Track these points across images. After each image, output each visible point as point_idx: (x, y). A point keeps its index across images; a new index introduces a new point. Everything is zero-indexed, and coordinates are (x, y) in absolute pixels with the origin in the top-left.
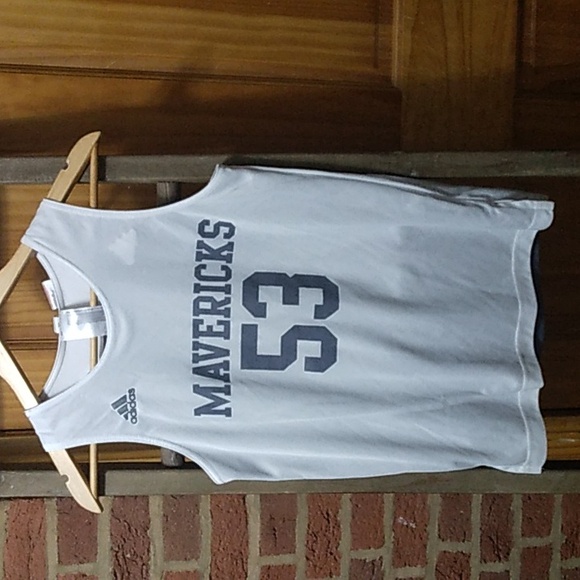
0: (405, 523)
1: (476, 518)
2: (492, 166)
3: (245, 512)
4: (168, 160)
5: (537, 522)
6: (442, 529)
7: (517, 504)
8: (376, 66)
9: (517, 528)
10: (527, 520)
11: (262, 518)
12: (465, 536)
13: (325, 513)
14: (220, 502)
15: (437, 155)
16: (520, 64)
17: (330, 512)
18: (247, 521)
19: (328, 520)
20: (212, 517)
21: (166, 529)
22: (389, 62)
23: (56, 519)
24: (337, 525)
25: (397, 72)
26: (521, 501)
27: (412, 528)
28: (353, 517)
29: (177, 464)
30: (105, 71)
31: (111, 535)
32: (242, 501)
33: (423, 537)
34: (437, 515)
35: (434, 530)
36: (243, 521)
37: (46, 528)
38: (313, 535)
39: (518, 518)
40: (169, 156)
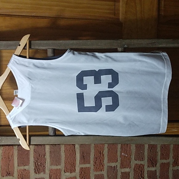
0: (124, 155)
1: (146, 153)
2: (150, 44)
3: (75, 151)
4: (50, 42)
5: (165, 155)
6: (136, 157)
7: (159, 149)
8: (115, 15)
9: (159, 157)
10: (162, 154)
11: (80, 153)
12: (143, 159)
13: (99, 151)
14: (67, 148)
15: (132, 40)
16: (159, 15)
17: (101, 152)
18: (75, 153)
19: (100, 154)
20: (65, 152)
21: (51, 156)
22: (119, 14)
23: (17, 152)
24: (103, 155)
25: (121, 17)
26: (160, 149)
27: (126, 156)
28: (108, 153)
29: (54, 135)
30: (32, 16)
31: (34, 157)
32: (74, 147)
33: (130, 159)
34: (134, 152)
35: (133, 157)
36: (74, 154)
37: (14, 155)
38: (96, 158)
39: (159, 153)
40: (51, 41)
